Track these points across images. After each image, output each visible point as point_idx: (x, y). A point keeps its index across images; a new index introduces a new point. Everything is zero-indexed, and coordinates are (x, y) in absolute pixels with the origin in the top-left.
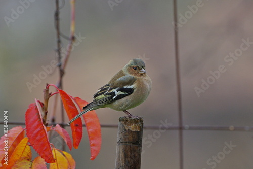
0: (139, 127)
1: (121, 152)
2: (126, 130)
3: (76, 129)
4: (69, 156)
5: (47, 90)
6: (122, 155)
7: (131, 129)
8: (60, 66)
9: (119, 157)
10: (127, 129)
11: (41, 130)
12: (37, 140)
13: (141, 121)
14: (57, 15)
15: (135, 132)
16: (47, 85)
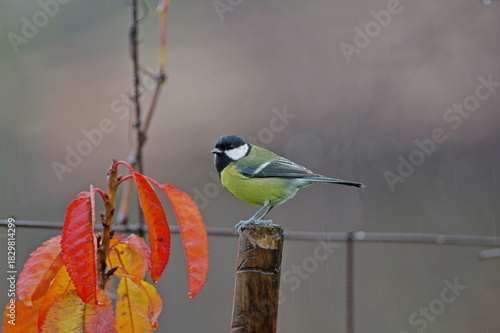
0: (276, 241)
1: (244, 285)
2: (251, 247)
3: (160, 246)
4: (151, 289)
5: (114, 173)
6: (245, 291)
7: (261, 245)
8: (138, 125)
9: (239, 294)
10: (254, 245)
11: (86, 243)
12: (77, 258)
13: (279, 230)
14: (134, 33)
15: (269, 250)
16: (115, 162)
